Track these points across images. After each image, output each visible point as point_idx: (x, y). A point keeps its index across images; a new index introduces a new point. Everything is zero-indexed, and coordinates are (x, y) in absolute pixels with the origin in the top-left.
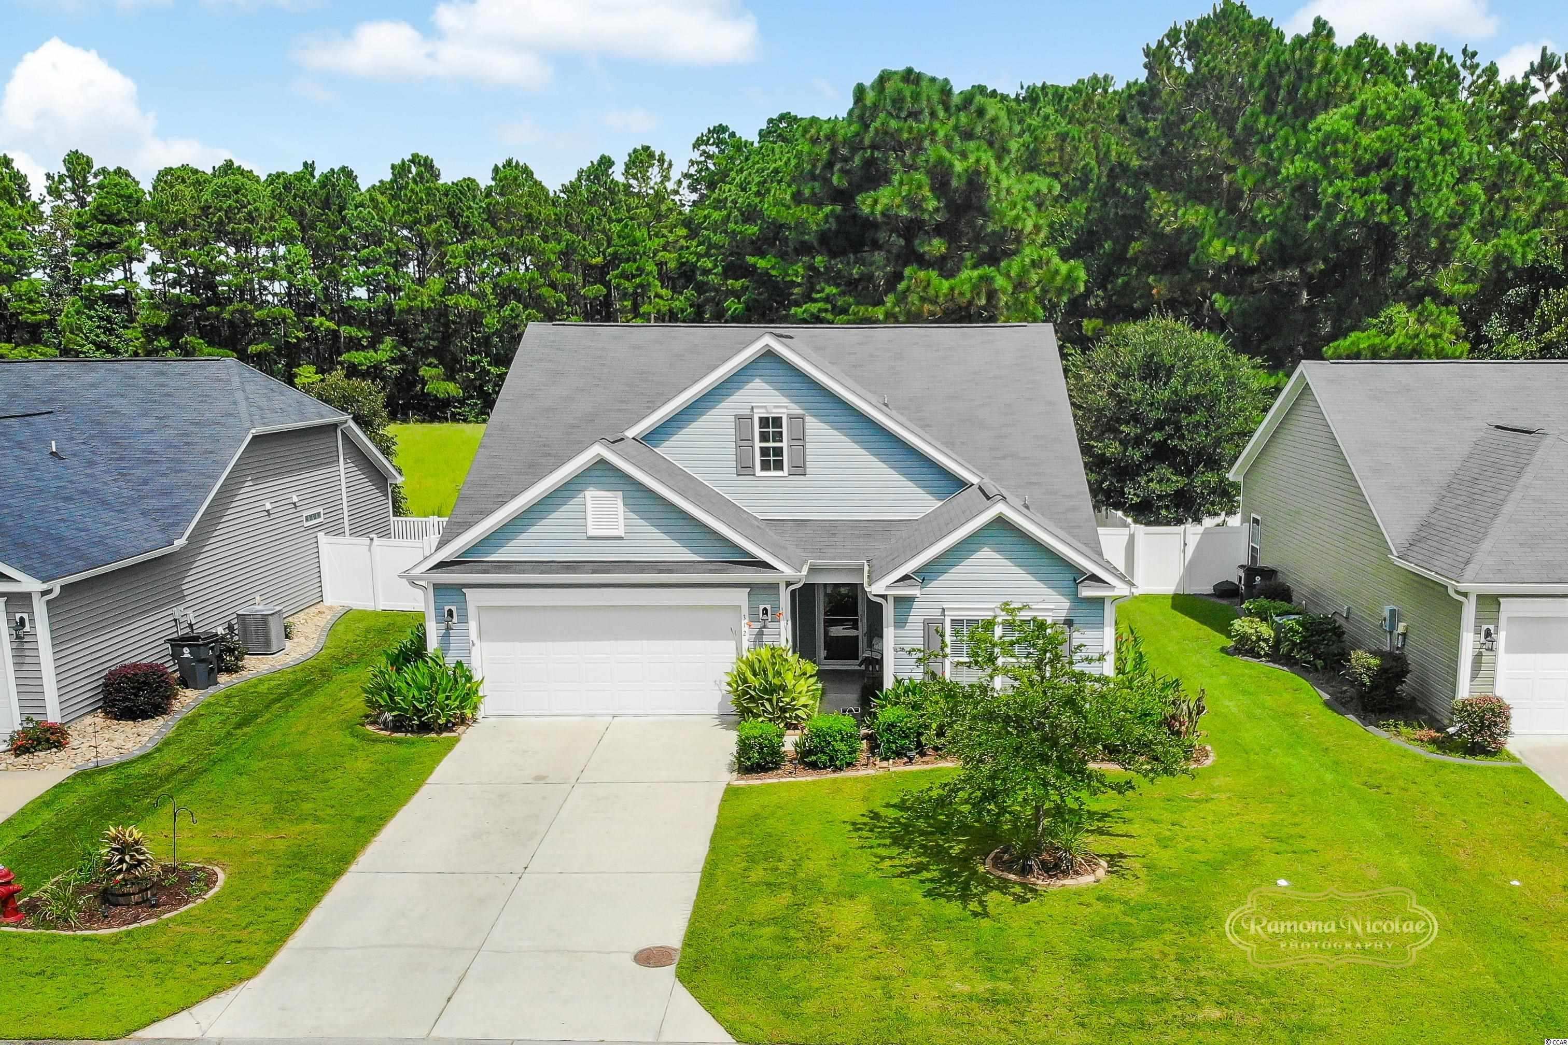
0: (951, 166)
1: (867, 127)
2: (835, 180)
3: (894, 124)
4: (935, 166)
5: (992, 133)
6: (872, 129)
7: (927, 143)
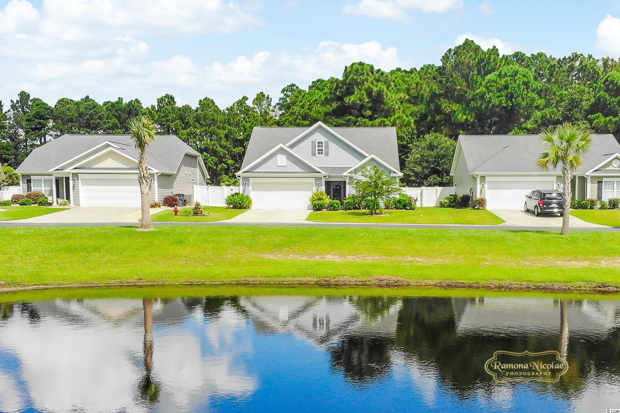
0: (372, 89)
1: (347, 78)
2: (338, 94)
3: (355, 77)
4: (368, 89)
5: (386, 80)
6: (349, 79)
7: (365, 83)
